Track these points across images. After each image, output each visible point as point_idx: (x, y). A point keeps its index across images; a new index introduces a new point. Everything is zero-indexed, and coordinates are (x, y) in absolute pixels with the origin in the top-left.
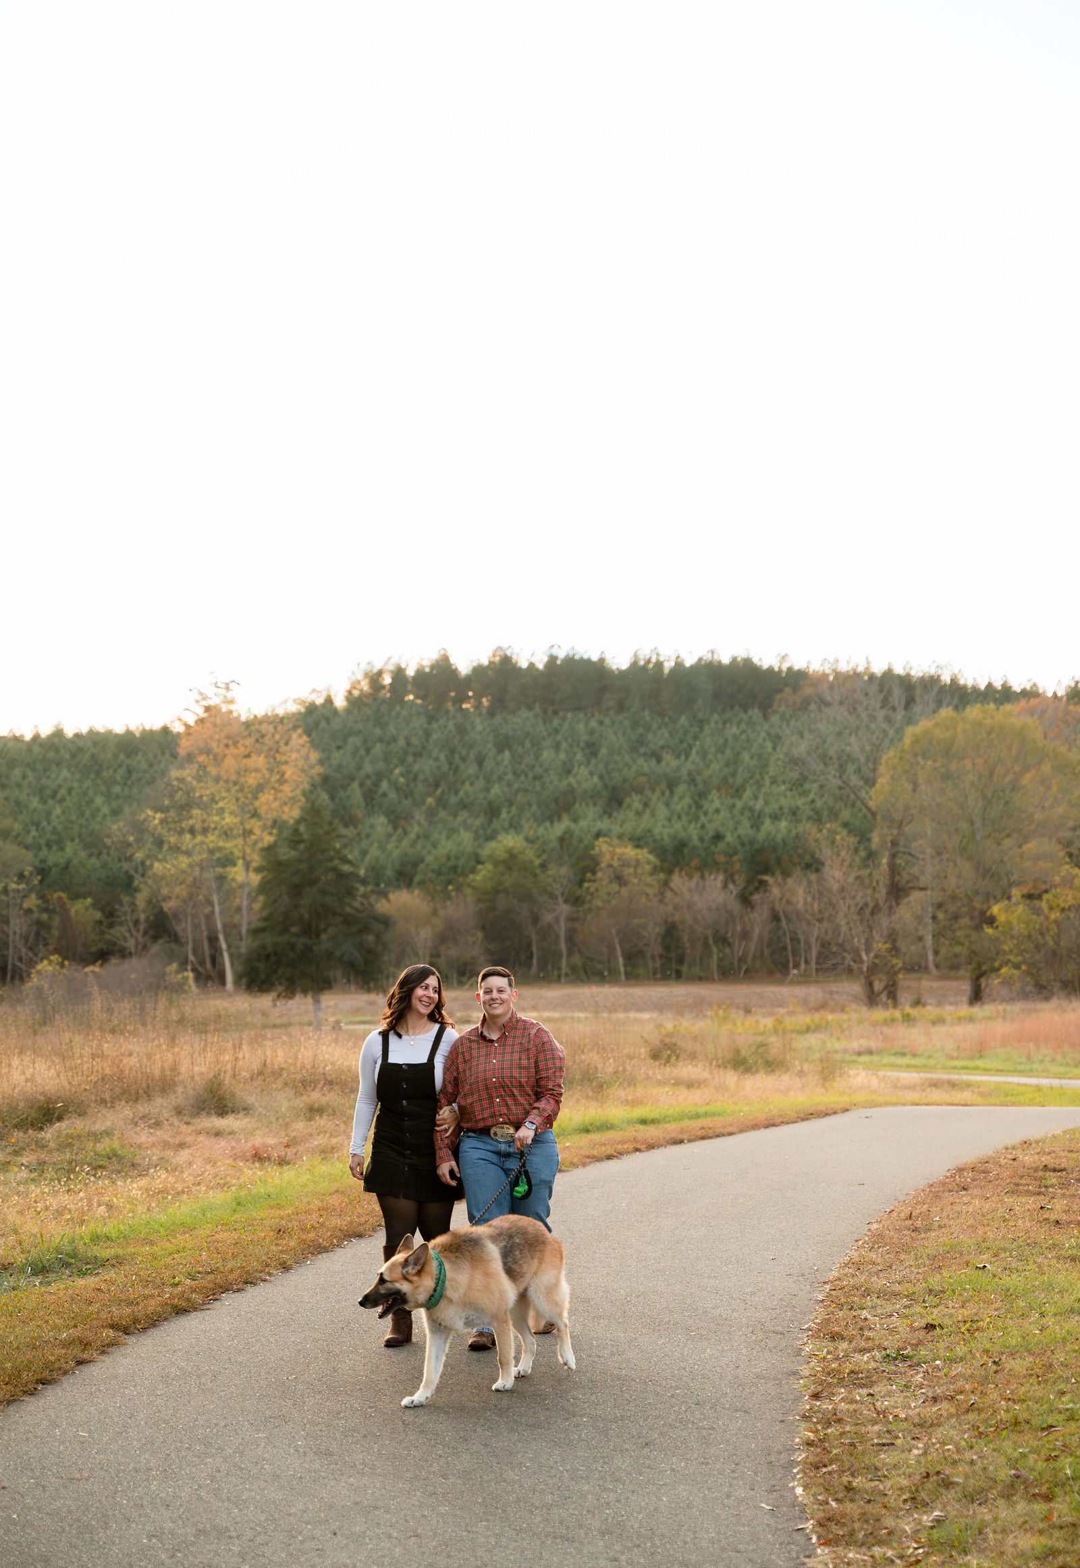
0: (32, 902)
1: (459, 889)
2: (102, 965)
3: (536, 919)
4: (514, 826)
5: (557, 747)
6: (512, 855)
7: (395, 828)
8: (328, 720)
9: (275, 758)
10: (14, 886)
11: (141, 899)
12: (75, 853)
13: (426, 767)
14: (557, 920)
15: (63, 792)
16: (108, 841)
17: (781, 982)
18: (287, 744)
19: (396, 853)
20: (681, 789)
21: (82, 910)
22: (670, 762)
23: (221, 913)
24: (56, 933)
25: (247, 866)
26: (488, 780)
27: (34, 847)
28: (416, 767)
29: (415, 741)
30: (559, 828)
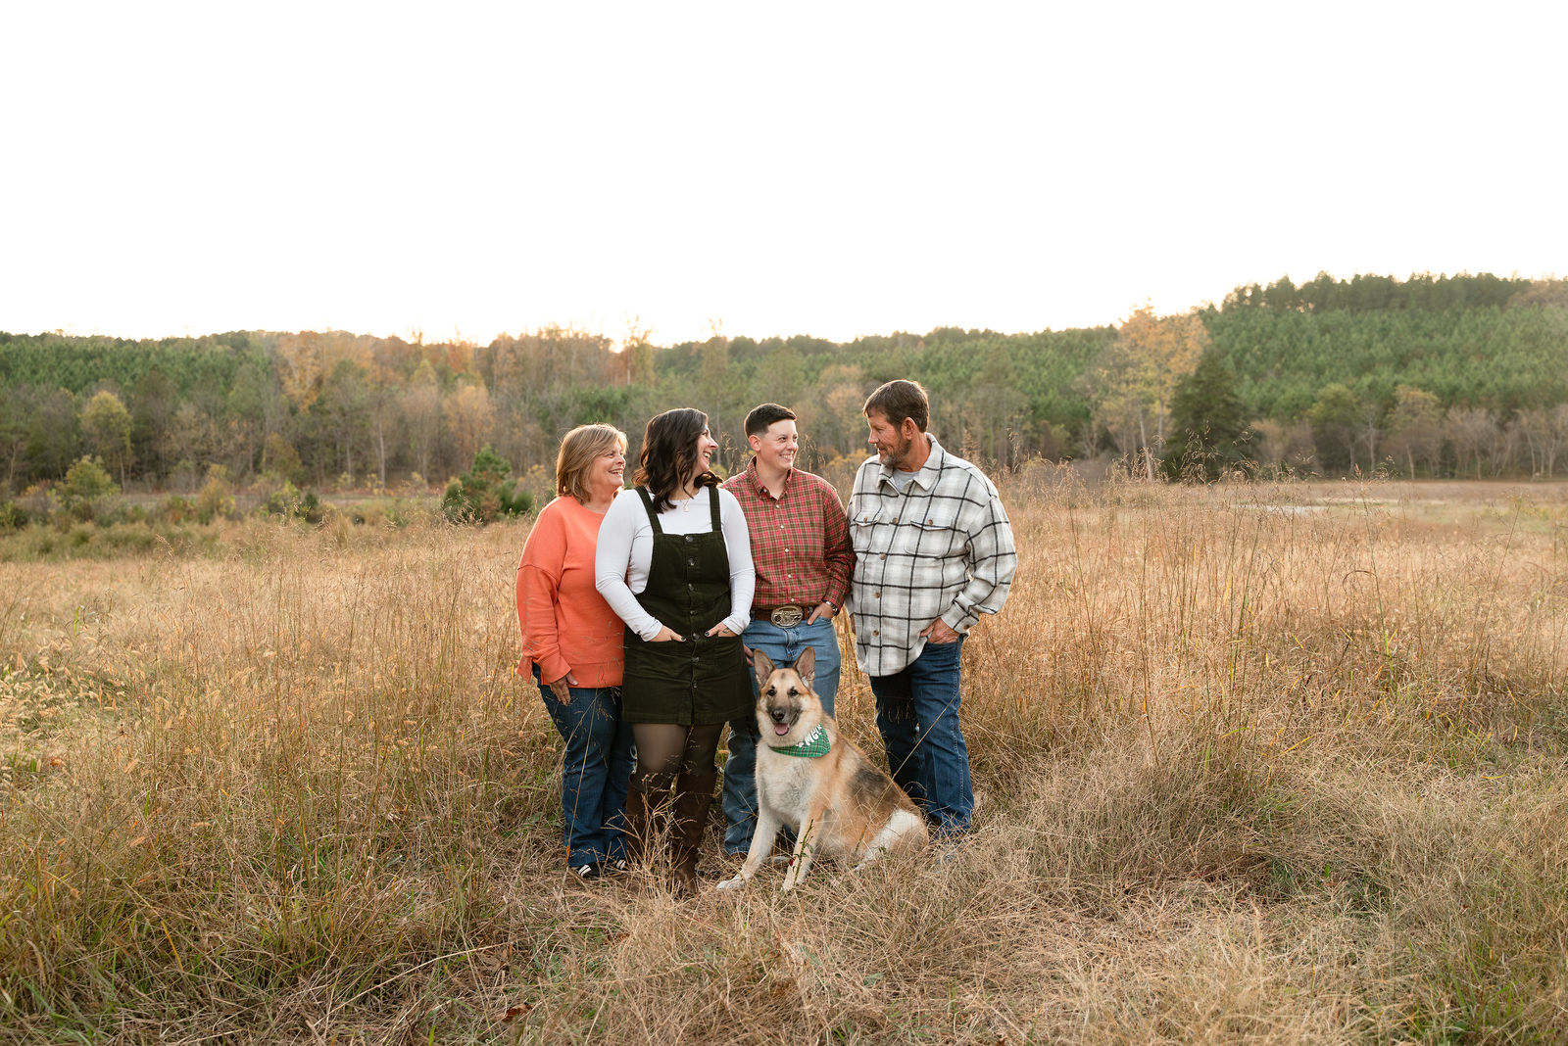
0: (1028, 426)
1: (1301, 418)
3: (1353, 438)
4: (1333, 379)
5: (1361, 331)
6: (1337, 396)
7: (1256, 383)
8: (1211, 318)
9: (1180, 334)
10: (1016, 417)
11: (1094, 425)
12: (1055, 397)
13: (1274, 345)
14: (1368, 439)
15: (1049, 362)
16: (1073, 388)
17: (1527, 481)
19: (1258, 396)
20: (1447, 356)
21: (1059, 432)
22: (1439, 339)
23: (1145, 433)
24: (1042, 445)
25: (1162, 403)
26: (1315, 352)
27: (1031, 393)
28: (1268, 345)
29: (1267, 329)
30: (1367, 380)
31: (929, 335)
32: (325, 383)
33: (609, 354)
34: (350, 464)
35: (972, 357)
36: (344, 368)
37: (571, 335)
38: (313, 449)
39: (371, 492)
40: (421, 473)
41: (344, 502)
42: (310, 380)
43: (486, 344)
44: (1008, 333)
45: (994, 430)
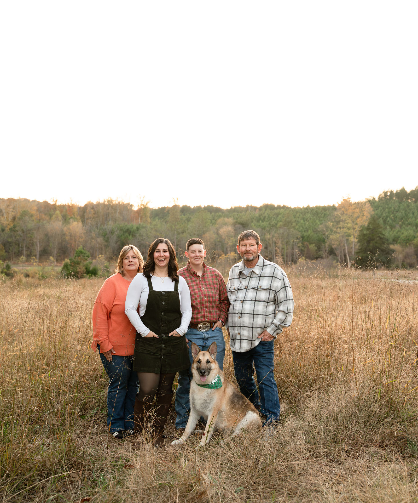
0: (300, 244)
1: (410, 244)
2: (316, 261)
7: (392, 229)
8: (374, 203)
9: (361, 209)
10: (295, 241)
11: (327, 245)
12: (311, 233)
13: (399, 214)
15: (309, 219)
16: (319, 230)
18: (365, 205)
19: (392, 235)
21: (312, 247)
23: (347, 249)
24: (306, 252)
25: (354, 237)
26: (415, 218)
27: (301, 231)
28: (397, 215)
29: (396, 208)
31: (261, 207)
32: (17, 219)
33: (133, 211)
34: (25, 252)
35: (278, 216)
36: (24, 213)
37: (117, 203)
38: (11, 246)
39: (33, 264)
40: (53, 257)
41: (21, 268)
42: (10, 218)
43: (82, 205)
44: (293, 207)
45: (287, 246)
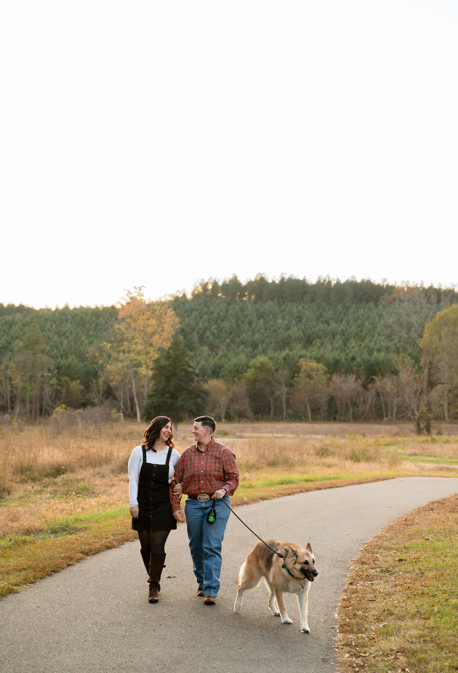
0: (54, 381)
1: (239, 379)
2: (83, 410)
3: (272, 393)
4: (264, 352)
5: (284, 318)
6: (263, 365)
7: (212, 352)
8: (184, 304)
9: (160, 320)
10: (46, 374)
11: (101, 381)
12: (73, 361)
13: (226, 325)
14: (282, 394)
15: (68, 333)
16: (87, 356)
17: (380, 423)
18: (165, 314)
19: (212, 363)
20: (338, 337)
21: (76, 385)
22: (333, 325)
23: (136, 388)
24: (64, 395)
25: (147, 367)
26: (253, 331)
27: (55, 357)
28: (222, 325)
29: (222, 314)
30: (284, 354)
35: (11, 327)
44: (37, 308)
45: (30, 384)
